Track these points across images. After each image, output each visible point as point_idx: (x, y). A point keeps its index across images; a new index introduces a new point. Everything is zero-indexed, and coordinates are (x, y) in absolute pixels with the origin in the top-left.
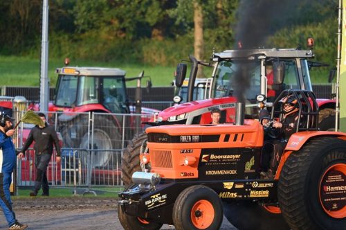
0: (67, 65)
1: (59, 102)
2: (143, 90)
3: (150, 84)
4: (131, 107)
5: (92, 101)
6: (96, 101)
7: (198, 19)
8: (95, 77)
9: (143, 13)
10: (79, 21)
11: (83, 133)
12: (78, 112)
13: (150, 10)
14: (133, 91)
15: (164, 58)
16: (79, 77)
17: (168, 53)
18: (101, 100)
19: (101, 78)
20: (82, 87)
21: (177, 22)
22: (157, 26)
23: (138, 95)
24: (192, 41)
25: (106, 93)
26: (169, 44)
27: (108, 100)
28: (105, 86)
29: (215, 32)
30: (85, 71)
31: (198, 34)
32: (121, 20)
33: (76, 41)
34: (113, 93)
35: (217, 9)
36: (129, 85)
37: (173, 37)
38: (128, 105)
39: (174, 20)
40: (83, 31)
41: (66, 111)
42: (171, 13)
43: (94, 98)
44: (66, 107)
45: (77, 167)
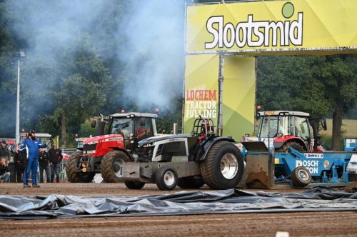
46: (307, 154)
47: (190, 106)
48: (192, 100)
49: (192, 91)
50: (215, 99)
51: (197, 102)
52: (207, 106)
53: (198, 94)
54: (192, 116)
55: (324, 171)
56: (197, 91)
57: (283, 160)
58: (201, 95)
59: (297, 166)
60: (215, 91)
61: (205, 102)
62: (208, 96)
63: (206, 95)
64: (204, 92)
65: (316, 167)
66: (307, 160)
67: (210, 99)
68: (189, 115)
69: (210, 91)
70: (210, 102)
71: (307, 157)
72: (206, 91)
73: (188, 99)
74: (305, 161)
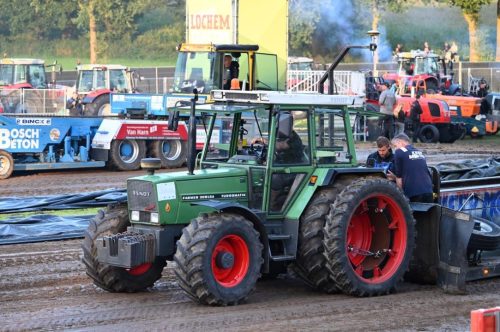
1: (1, 82)
2: (57, 74)
3: (61, 69)
4: (49, 85)
5: (23, 81)
6: (25, 81)
7: (92, 25)
8: (24, 65)
9: (56, 22)
10: (13, 29)
11: (17, 103)
12: (13, 90)
13: (60, 19)
14: (50, 74)
15: (70, 52)
16: (13, 66)
17: (73, 49)
18: (29, 80)
19: (28, 66)
20: (16, 72)
21: (78, 27)
22: (66, 31)
23: (53, 77)
24: (88, 40)
25: (32, 76)
26: (74, 42)
27: (33, 81)
29: (104, 34)
30: (18, 61)
31: (93, 35)
32: (41, 27)
33: (10, 41)
34: (37, 75)
35: (105, 18)
36: (47, 71)
37: (75, 37)
38: (47, 83)
39: (76, 25)
40: (15, 35)
41: (5, 88)
42: (74, 20)
43: (24, 79)
44: (5, 86)
46: (21, 119)
48: (198, 28)
49: (198, 16)
50: (228, 28)
51: (204, 31)
53: (206, 20)
55: (49, 145)
56: (204, 16)
58: (210, 22)
60: (228, 16)
61: (215, 32)
62: (218, 24)
63: (216, 22)
64: (213, 18)
65: (35, 139)
66: (19, 128)
67: (221, 28)
69: (221, 16)
70: (221, 31)
71: (21, 123)
72: (216, 16)
73: (193, 27)
74: (15, 130)
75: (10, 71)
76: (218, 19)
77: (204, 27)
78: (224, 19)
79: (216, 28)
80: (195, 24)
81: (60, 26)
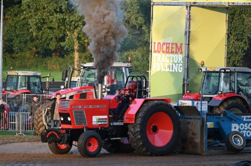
0: (12, 70)
1: (8, 89)
2: (50, 83)
3: (53, 80)
4: (44, 91)
5: (24, 88)
6: (26, 88)
7: (76, 48)
8: (26, 76)
9: (48, 44)
10: (15, 49)
11: (20, 104)
12: (16, 94)
13: (51, 43)
14: (45, 83)
15: (58, 67)
16: (18, 76)
17: (60, 65)
18: (29, 88)
19: (29, 77)
20: (19, 81)
21: (65, 49)
22: (55, 51)
23: (47, 86)
24: (73, 58)
25: (32, 84)
26: (61, 60)
27: (32, 88)
28: (31, 81)
29: (84, 55)
30: (21, 73)
31: (76, 55)
32: (37, 47)
34: (35, 84)
35: (85, 43)
36: (43, 80)
37: (63, 56)
38: (42, 90)
39: (63, 48)
40: (17, 53)
41: (11, 93)
42: (62, 44)
43: (25, 87)
44: (11, 91)
45: (15, 121)
46: (245, 117)
47: (156, 60)
48: (159, 52)
49: (159, 43)
50: (181, 53)
51: (164, 55)
52: (173, 60)
53: (165, 47)
54: (159, 70)
56: (164, 44)
57: (218, 123)
58: (168, 48)
59: (233, 130)
60: (182, 44)
61: (172, 55)
62: (174, 50)
63: (172, 48)
64: (170, 45)
66: (244, 123)
67: (176, 53)
68: (156, 68)
69: (176, 44)
70: (176, 55)
71: (245, 120)
72: (172, 44)
73: (155, 52)
74: (242, 124)
75: (15, 80)
76: (174, 46)
77: (163, 52)
78: (179, 46)
79: (172, 52)
80: (156, 49)
81: (51, 48)
